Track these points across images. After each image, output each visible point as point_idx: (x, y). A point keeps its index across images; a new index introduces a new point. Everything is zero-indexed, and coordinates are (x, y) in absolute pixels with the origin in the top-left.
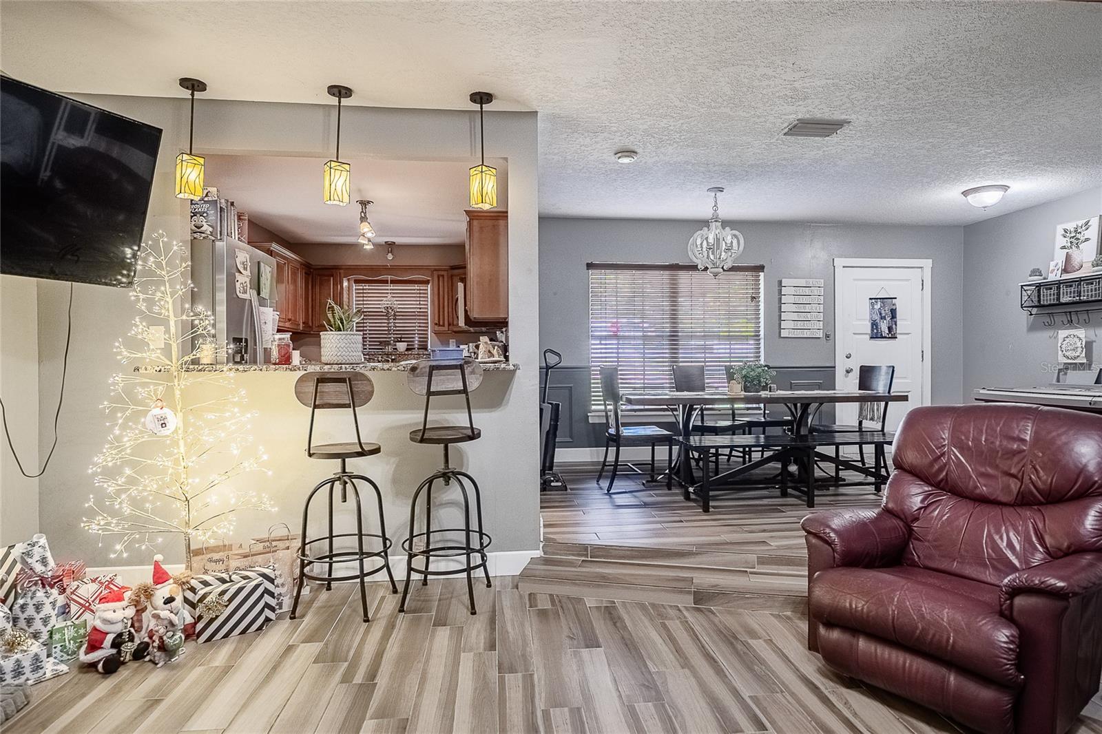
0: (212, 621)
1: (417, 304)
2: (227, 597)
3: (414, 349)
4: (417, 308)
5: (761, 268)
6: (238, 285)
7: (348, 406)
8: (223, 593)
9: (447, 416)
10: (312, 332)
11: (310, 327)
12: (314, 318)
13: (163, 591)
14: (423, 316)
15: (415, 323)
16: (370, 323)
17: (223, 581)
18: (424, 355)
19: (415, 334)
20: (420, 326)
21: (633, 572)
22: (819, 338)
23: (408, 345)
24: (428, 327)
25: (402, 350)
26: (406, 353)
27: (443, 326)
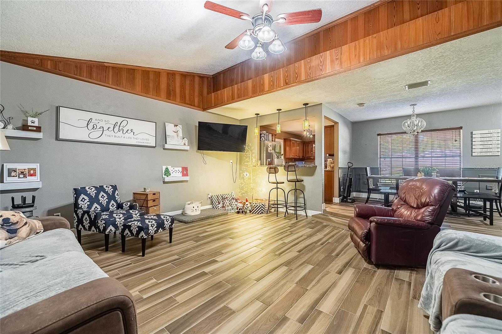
0: (253, 209)
2: (255, 206)
5: (461, 128)
6: (269, 150)
7: (274, 173)
8: (255, 205)
9: (302, 177)
13: (247, 203)
17: (256, 204)
21: (344, 221)
22: (499, 156)
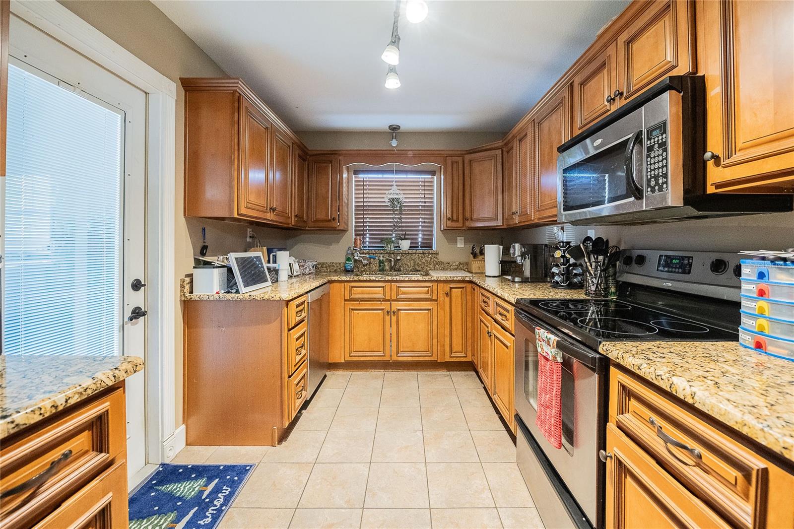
1: (422, 198)
3: (418, 247)
4: (422, 202)
10: (307, 228)
11: (306, 222)
12: (310, 212)
14: (427, 210)
15: (418, 218)
16: (370, 218)
18: (429, 253)
19: (418, 231)
20: (424, 222)
23: (411, 243)
24: (433, 223)
25: (405, 249)
26: (410, 252)
27: (457, 221)
